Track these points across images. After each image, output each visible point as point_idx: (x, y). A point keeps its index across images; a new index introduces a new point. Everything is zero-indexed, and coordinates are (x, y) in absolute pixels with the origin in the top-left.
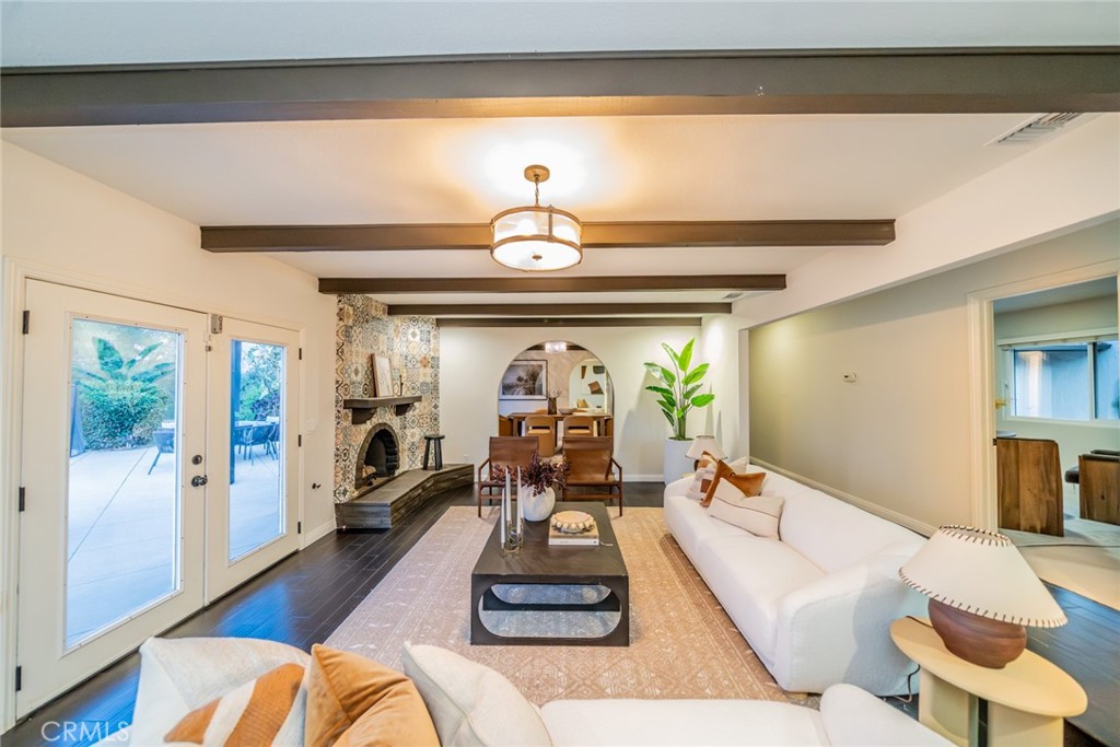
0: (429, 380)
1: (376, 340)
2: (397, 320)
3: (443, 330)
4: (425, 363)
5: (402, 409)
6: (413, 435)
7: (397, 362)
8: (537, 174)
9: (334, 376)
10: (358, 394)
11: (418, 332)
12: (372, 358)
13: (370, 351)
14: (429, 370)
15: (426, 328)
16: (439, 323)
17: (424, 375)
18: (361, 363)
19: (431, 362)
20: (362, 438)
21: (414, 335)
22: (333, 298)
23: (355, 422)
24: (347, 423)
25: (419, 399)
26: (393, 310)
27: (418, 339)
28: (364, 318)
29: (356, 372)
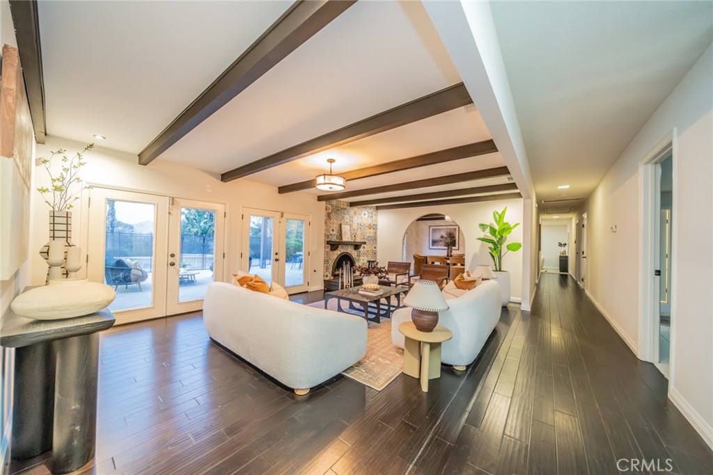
0: (372, 235)
1: (343, 217)
2: (355, 209)
3: (379, 211)
4: (370, 227)
5: (357, 247)
6: (363, 260)
7: (355, 226)
8: (331, 161)
9: (324, 232)
10: (334, 239)
11: (367, 213)
12: (341, 225)
13: (340, 222)
14: (372, 230)
15: (370, 211)
16: (377, 208)
17: (370, 233)
18: (335, 227)
19: (374, 227)
20: (336, 257)
21: (365, 214)
22: (324, 202)
23: (331, 250)
24: (328, 250)
25: (365, 243)
26: (352, 204)
27: (366, 216)
28: (337, 210)
29: (333, 230)
